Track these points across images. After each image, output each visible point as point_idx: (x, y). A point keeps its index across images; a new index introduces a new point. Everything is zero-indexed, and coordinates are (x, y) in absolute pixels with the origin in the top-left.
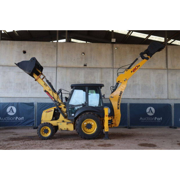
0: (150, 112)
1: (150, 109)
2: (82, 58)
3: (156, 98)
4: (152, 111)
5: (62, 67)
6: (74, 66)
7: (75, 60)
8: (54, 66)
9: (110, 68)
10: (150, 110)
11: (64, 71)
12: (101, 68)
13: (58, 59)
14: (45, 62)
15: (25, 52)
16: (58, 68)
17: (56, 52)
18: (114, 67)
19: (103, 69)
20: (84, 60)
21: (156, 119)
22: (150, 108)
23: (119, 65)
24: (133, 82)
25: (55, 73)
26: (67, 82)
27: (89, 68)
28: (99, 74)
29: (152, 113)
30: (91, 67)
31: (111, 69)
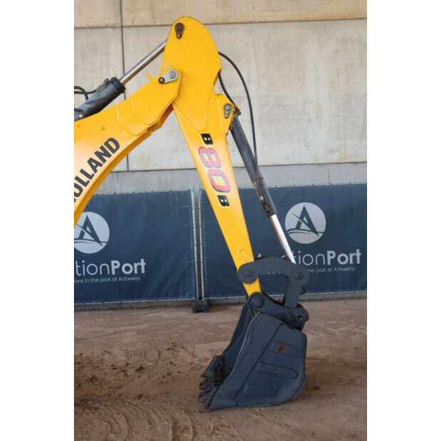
0: (303, 226)
1: (304, 213)
3: (334, 158)
4: (310, 224)
9: (106, 27)
10: (301, 218)
18: (126, 23)
21: (334, 261)
22: (304, 209)
23: (152, 9)
29: (313, 229)
31: (110, 30)
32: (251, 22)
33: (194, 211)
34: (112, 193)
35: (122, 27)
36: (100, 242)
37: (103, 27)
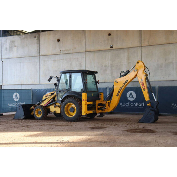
2: (108, 40)
5: (90, 51)
6: (101, 49)
7: (101, 42)
8: (83, 51)
11: (92, 55)
12: (128, 48)
13: (86, 44)
14: (75, 48)
15: (59, 41)
16: (87, 53)
17: (84, 37)
19: (130, 48)
20: (110, 41)
23: (148, 42)
24: (166, 60)
25: (84, 58)
26: (94, 67)
27: (116, 49)
28: (126, 54)
30: (117, 48)
32: (174, 43)
33: (156, 92)
34: (137, 86)
35: (141, 46)
36: (134, 98)
37: (137, 47)
